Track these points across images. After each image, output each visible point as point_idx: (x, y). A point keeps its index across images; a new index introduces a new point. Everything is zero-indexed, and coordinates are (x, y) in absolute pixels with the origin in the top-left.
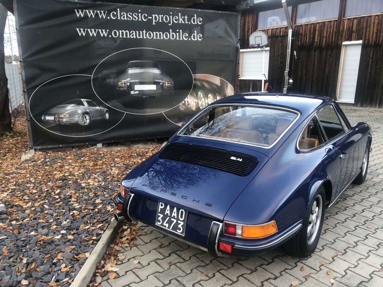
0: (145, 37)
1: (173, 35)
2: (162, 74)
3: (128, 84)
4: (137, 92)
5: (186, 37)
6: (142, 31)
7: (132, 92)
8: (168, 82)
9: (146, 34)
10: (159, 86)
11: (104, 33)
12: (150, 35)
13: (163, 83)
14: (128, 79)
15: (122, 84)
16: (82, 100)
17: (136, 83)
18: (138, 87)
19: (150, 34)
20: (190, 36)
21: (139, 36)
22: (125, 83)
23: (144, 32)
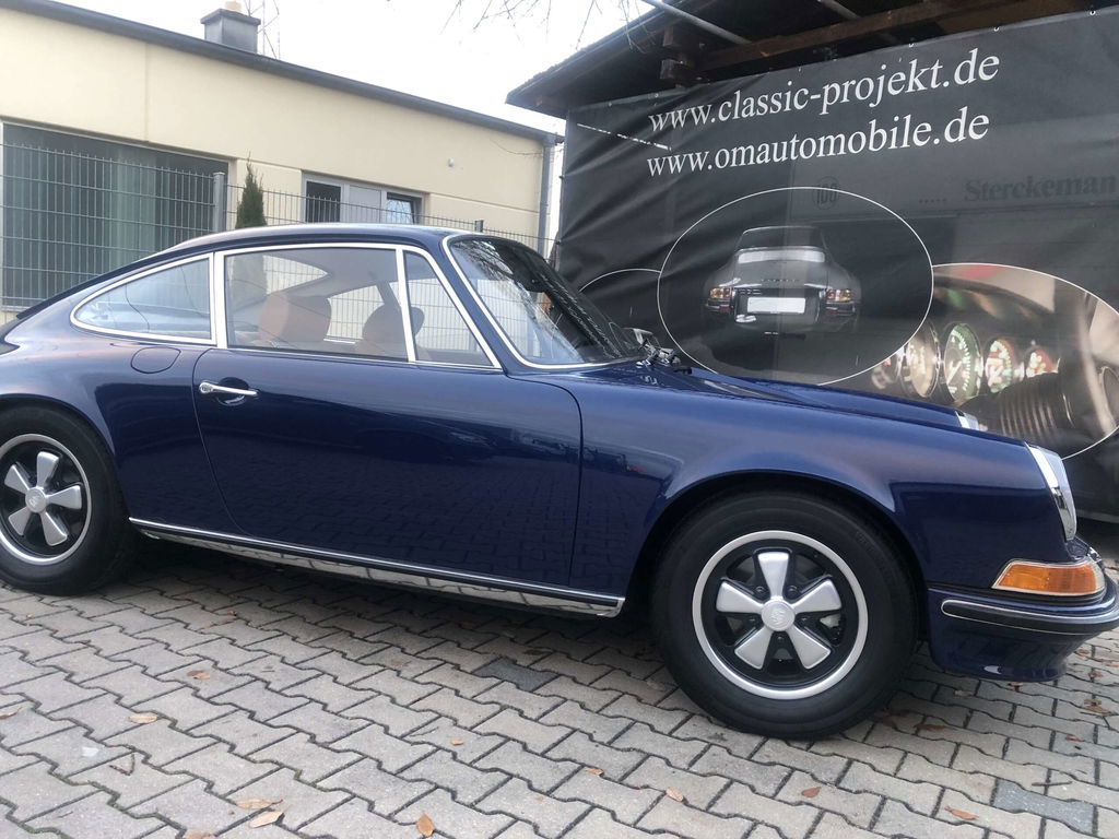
0: (793, 158)
1: (878, 138)
2: (828, 263)
3: (734, 293)
4: (752, 319)
5: (922, 137)
6: (789, 140)
7: (740, 319)
8: (843, 290)
9: (798, 145)
10: (814, 301)
11: (697, 162)
12: (808, 147)
13: (828, 294)
14: (736, 280)
15: (718, 293)
16: (636, 330)
17: (753, 293)
18: (757, 304)
19: (808, 145)
20: (938, 131)
21: (779, 155)
22: (726, 292)
23: (794, 141)
